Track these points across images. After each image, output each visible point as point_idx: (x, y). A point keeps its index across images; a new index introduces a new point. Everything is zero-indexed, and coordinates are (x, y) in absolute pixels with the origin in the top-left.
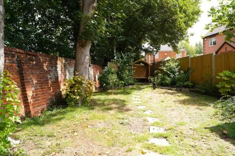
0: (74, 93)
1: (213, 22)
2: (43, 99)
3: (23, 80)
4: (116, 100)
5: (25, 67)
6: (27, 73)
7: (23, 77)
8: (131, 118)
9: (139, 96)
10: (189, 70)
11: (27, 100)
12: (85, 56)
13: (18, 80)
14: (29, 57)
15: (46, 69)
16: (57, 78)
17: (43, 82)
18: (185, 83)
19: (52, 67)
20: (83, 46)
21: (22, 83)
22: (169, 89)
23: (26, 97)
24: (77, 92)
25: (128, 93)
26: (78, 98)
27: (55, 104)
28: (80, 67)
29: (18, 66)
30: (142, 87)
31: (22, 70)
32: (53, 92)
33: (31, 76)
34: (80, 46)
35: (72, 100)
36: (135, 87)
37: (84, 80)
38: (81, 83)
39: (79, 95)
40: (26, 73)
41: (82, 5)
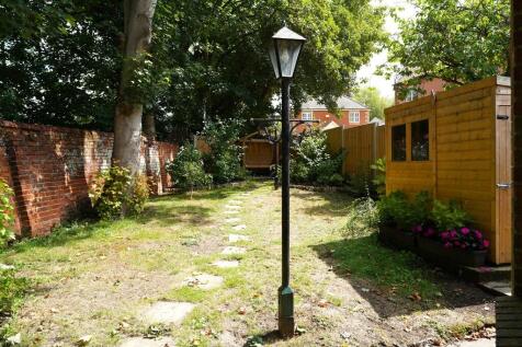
0: (110, 196)
1: (389, 61)
2: (54, 207)
3: (17, 174)
4: (193, 208)
5: (20, 152)
6: (24, 162)
7: (17, 169)
8: (204, 237)
9: (239, 202)
10: (341, 152)
11: (25, 208)
12: (132, 130)
13: (8, 175)
14: (26, 134)
15: (59, 153)
16: (81, 170)
17: (53, 177)
18: (332, 178)
19: (71, 150)
20: (128, 112)
21: (14, 179)
22: (303, 189)
23: (23, 203)
24: (117, 194)
25: (222, 197)
26: (118, 204)
27: (75, 217)
28: (121, 150)
29: (7, 151)
30: (258, 184)
31: (14, 158)
32: (73, 195)
33: (31, 167)
34: (121, 113)
35: (107, 209)
36: (243, 184)
37: (129, 174)
38: (124, 180)
39: (120, 200)
40: (21, 164)
41: (123, 39)
